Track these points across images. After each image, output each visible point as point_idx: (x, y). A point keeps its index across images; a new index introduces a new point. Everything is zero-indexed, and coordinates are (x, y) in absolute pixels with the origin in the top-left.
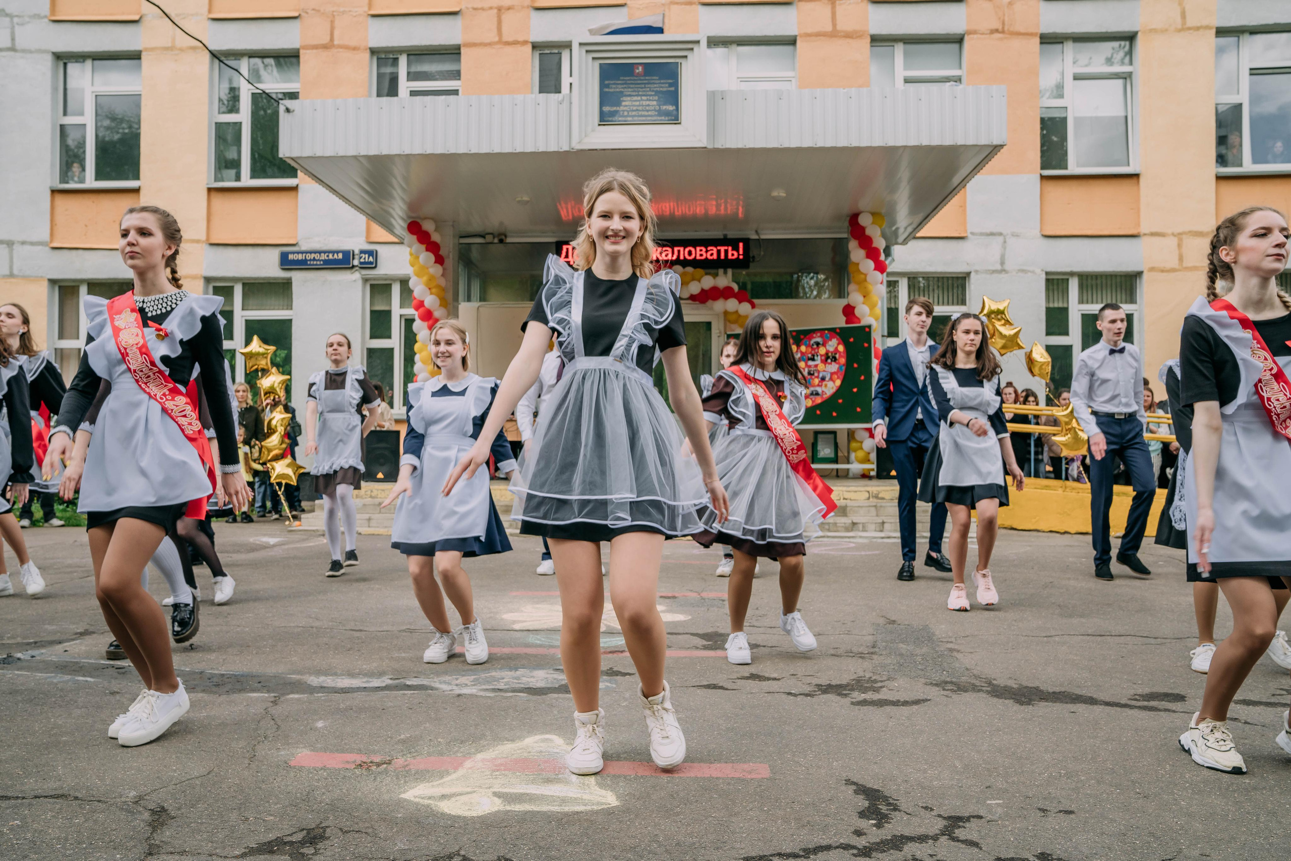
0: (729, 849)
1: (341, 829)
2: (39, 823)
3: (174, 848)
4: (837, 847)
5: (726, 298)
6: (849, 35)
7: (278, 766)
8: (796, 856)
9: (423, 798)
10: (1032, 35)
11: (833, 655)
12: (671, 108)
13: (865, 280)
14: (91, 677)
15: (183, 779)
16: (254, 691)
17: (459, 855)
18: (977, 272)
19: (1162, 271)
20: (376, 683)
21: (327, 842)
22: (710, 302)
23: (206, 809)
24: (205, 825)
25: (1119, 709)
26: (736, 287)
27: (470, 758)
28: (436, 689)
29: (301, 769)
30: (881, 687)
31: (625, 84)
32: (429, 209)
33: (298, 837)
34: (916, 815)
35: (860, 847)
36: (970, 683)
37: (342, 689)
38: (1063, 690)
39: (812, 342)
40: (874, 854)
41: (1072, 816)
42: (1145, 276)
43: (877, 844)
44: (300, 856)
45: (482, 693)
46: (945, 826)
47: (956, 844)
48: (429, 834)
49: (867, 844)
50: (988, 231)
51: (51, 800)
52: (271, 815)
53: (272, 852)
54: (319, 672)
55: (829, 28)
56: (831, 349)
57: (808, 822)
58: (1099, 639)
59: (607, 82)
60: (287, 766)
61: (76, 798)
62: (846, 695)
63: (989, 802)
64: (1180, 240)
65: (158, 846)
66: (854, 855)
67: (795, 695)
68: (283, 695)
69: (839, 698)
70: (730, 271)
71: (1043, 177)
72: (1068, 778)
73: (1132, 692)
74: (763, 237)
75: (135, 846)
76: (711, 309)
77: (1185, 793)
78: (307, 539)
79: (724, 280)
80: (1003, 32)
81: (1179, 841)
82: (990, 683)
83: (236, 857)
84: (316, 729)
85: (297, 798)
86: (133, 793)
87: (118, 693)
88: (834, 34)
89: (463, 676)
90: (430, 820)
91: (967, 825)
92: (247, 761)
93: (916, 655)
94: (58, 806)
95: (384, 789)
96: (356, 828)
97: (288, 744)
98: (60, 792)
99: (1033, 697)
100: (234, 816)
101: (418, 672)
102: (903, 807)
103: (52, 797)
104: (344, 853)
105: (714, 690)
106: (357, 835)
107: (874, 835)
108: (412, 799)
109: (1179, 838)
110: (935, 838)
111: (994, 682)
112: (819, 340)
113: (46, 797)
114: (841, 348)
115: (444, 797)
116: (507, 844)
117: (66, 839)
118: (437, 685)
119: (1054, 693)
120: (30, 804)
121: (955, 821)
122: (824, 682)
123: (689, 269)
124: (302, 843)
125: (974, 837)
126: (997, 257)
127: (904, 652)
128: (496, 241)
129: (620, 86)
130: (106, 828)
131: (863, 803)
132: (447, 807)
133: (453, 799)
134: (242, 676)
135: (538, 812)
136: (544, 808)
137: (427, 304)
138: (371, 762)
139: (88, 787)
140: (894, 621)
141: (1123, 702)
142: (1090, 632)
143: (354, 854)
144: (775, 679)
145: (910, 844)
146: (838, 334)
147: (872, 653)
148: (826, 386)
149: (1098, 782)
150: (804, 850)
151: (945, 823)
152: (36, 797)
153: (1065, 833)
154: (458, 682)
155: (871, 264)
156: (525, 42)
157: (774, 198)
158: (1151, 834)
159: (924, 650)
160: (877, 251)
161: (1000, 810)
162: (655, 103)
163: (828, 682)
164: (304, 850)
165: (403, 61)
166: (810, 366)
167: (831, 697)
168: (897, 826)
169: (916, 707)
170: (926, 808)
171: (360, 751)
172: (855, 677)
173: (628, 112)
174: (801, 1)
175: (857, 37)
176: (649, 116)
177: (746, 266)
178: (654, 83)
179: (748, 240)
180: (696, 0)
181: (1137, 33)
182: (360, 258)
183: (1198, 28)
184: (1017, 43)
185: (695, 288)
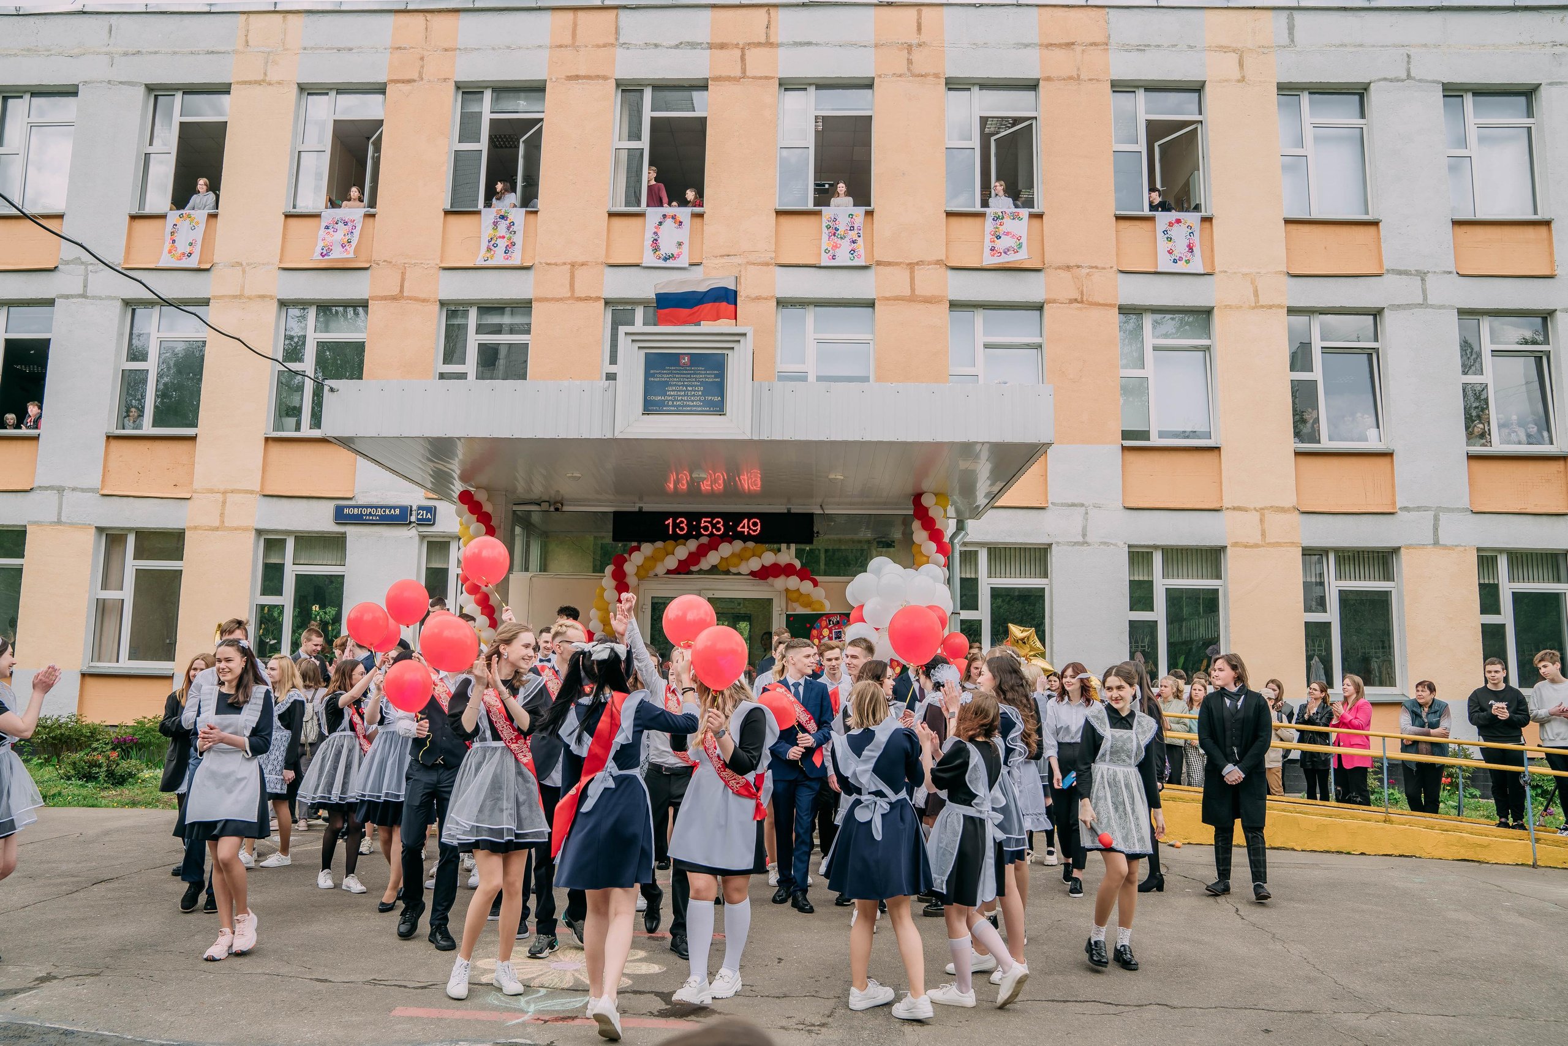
5: (788, 576)
6: (928, 300)
10: (1110, 305)
12: (717, 399)
18: (1058, 543)
19: (1246, 546)
22: (770, 580)
26: (798, 564)
31: (671, 373)
32: (483, 479)
42: (1229, 551)
50: (1070, 502)
55: (908, 293)
59: (652, 372)
64: (1263, 515)
70: (793, 547)
71: (1124, 448)
74: (827, 512)
76: (772, 586)
79: (787, 555)
80: (1082, 302)
88: (913, 298)
123: (751, 544)
126: (1080, 529)
128: (552, 509)
129: (665, 376)
147: (823, 1025)
155: (933, 546)
156: (598, 299)
157: (830, 480)
160: (940, 532)
162: (700, 393)
165: (473, 313)
173: (673, 402)
174: (879, 263)
175: (935, 302)
176: (693, 406)
177: (811, 542)
178: (700, 374)
179: (812, 514)
180: (773, 261)
181: (1213, 308)
182: (418, 514)
183: (1271, 307)
184: (1095, 313)
185: (755, 564)
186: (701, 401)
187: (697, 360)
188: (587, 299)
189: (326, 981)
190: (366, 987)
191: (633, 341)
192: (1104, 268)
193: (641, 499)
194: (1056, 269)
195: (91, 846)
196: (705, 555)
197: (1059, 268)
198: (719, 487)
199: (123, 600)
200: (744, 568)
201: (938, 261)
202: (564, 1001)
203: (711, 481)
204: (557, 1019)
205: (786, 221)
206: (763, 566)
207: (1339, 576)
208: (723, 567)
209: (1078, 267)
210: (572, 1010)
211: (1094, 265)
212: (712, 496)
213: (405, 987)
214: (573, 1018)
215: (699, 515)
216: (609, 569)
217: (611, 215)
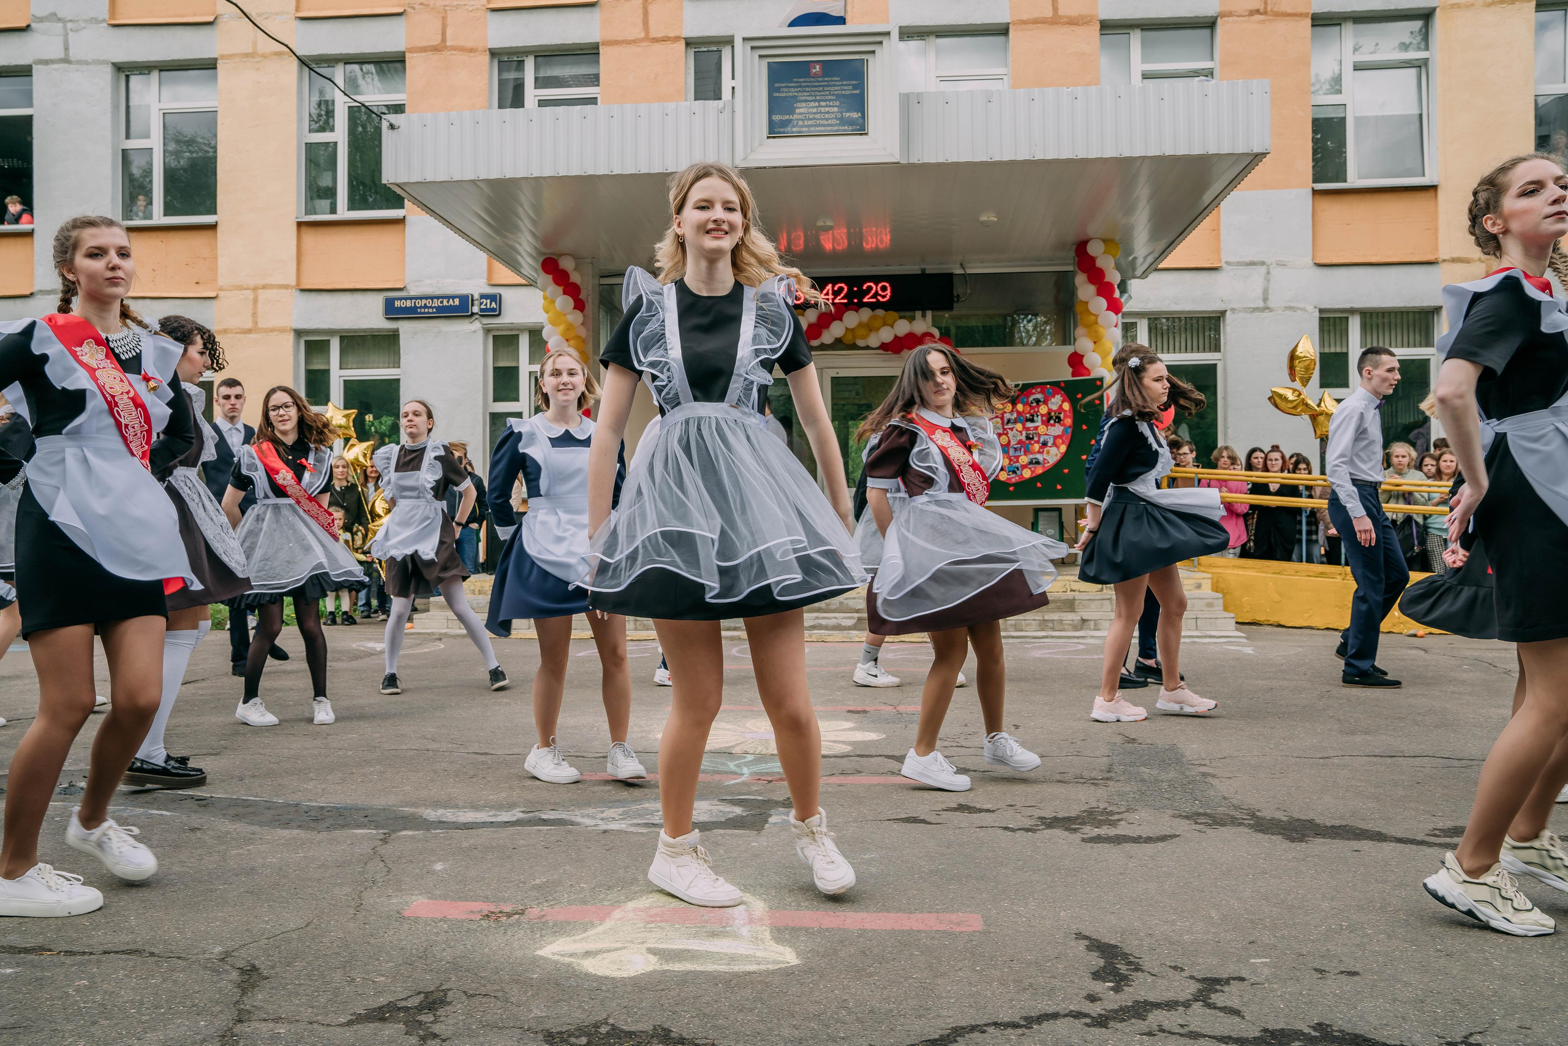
0: (934, 1018)
1: (465, 992)
2: (109, 983)
3: (268, 1013)
4: (1066, 1016)
6: (1073, 22)
7: (389, 917)
8: (1015, 1026)
9: (563, 955)
10: (1301, 15)
11: (1059, 781)
12: (855, 115)
13: (1097, 323)
14: (167, 810)
15: (278, 932)
16: (359, 827)
17: (607, 1023)
18: (1233, 310)
20: (505, 817)
21: (448, 1008)
23: (305, 968)
24: (304, 987)
25: (1414, 847)
26: (936, 333)
27: (619, 907)
28: (578, 824)
29: (417, 920)
30: (1119, 820)
31: (800, 87)
32: (568, 243)
33: (415, 1001)
34: (1163, 977)
35: (1094, 1015)
36: (1228, 815)
37: (465, 824)
38: (1344, 823)
39: (1031, 399)
40: (1111, 1024)
41: (1356, 978)
43: (1115, 1011)
44: (417, 1024)
45: (632, 829)
46: (1199, 990)
47: (1213, 1011)
48: (571, 998)
49: (1103, 1012)
50: (1248, 260)
51: (123, 956)
52: (382, 976)
53: (383, 1019)
54: (437, 804)
55: (1049, 13)
56: (1055, 408)
57: (1031, 985)
58: (1389, 760)
59: (777, 85)
60: (401, 918)
61: (152, 954)
62: (1075, 830)
63: (1252, 961)
65: (250, 1012)
66: (1087, 1025)
67: (1013, 830)
68: (394, 831)
69: (1067, 833)
70: (929, 314)
71: (1315, 192)
72: (1351, 932)
73: (1431, 826)
74: (969, 271)
75: (221, 1012)
77: (1498, 951)
78: (421, 644)
79: (922, 324)
80: (1265, 13)
81: (1491, 1009)
82: (1253, 815)
83: (341, 1025)
84: (434, 872)
85: (412, 955)
86: (218, 949)
87: (198, 829)
88: (1055, 20)
89: (610, 808)
90: (572, 982)
91: (1226, 988)
92: (352, 911)
93: (1162, 781)
94: (131, 964)
95: (516, 944)
96: (483, 991)
97: (400, 891)
98: (132, 947)
99: (1307, 832)
100: (338, 976)
101: (555, 804)
102: (1147, 965)
103: (123, 952)
104: (470, 1021)
105: (913, 824)
106: (484, 1000)
107: (1112, 1001)
108: (550, 956)
109: (1492, 1006)
110: (1187, 1005)
111: (1258, 814)
112: (1039, 396)
113: (117, 952)
114: (1066, 406)
115: (588, 954)
116: (664, 1011)
117: (142, 1003)
118: (579, 819)
119: (1332, 827)
120: (99, 961)
121: (1211, 984)
122: (1048, 813)
123: (880, 312)
124: (420, 1009)
125: (1235, 1003)
126: (1259, 292)
127: (1146, 777)
129: (792, 90)
130: (187, 990)
131: (1097, 961)
132: (591, 966)
133: (600, 957)
134: (345, 809)
135: (702, 972)
136: (710, 967)
138: (501, 912)
139: (165, 941)
140: (1134, 739)
141: (1420, 837)
142: (1377, 752)
143: (481, 1022)
144: (988, 811)
145: (1156, 1012)
146: (1062, 388)
147: (1107, 779)
148: (1048, 452)
149: (1389, 937)
150: (1026, 1019)
151: (1199, 986)
152: (105, 952)
153: (1348, 999)
154: (603, 815)
155: (1103, 303)
156: (677, 39)
157: (982, 223)
158: (1456, 1001)
159: (1172, 774)
160: (1110, 286)
161: (1266, 971)
162: (836, 109)
163: (1054, 814)
164: (422, 1018)
165: (530, 64)
166: (1028, 429)
167: (1058, 832)
168: (1140, 989)
169: (1161, 844)
170: (1175, 968)
171: (486, 899)
172: (1086, 807)
173: (803, 121)
175: (1084, 24)
176: (829, 125)
177: (950, 308)
178: (834, 85)
179: (951, 275)
181: (1434, 9)
182: (481, 304)
184: (1282, 26)
185: (886, 335)
186: (836, 118)
187: (831, 68)
188: (665, 39)
191: (753, 48)
196: (827, 326)
198: (843, 245)
200: (874, 340)
206: (896, 337)
208: (848, 340)
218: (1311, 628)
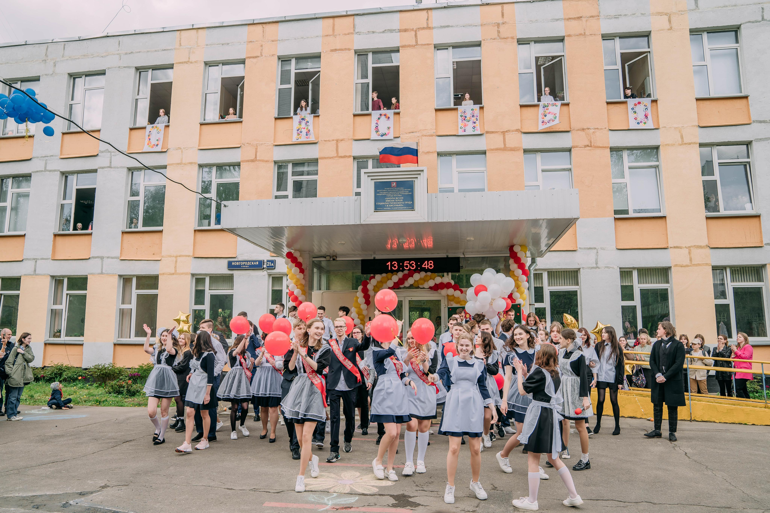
5: (448, 288)
6: (512, 149)
10: (606, 147)
12: (410, 203)
13: (518, 280)
18: (583, 268)
19: (681, 266)
22: (439, 291)
26: (453, 283)
31: (387, 191)
32: (298, 246)
42: (673, 269)
50: (588, 247)
55: (502, 146)
59: (378, 191)
64: (690, 250)
70: (450, 274)
71: (615, 219)
74: (466, 256)
76: (440, 294)
79: (447, 278)
80: (591, 146)
88: (505, 149)
123: (429, 274)
126: (594, 260)
128: (331, 259)
129: (384, 193)
137: (295, 293)
155: (520, 271)
156: (350, 156)
157: (469, 240)
160: (524, 264)
162: (402, 200)
165: (290, 166)
173: (389, 205)
174: (487, 132)
175: (517, 150)
176: (399, 207)
177: (458, 271)
178: (401, 191)
179: (459, 258)
180: (435, 134)
181: (659, 146)
182: (267, 264)
183: (690, 144)
184: (598, 152)
185: (431, 283)
186: (402, 204)
187: (400, 184)
188: (345, 157)
189: (231, 489)
190: (251, 492)
191: (368, 176)
192: (602, 129)
193: (374, 253)
194: (577, 130)
195: (121, 425)
196: (407, 279)
197: (578, 130)
198: (413, 246)
199: (131, 309)
200: (426, 285)
201: (517, 129)
202: (346, 499)
203: (409, 243)
204: (342, 508)
205: (440, 114)
206: (435, 284)
207: (733, 280)
208: (416, 285)
209: (588, 129)
210: (350, 504)
211: (596, 127)
212: (409, 250)
213: (269, 492)
214: (351, 508)
215: (403, 260)
216: (360, 288)
217: (355, 115)
218: (608, 416)
